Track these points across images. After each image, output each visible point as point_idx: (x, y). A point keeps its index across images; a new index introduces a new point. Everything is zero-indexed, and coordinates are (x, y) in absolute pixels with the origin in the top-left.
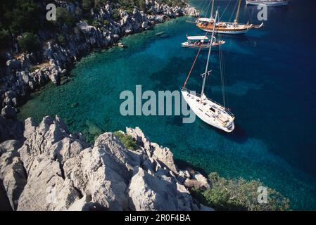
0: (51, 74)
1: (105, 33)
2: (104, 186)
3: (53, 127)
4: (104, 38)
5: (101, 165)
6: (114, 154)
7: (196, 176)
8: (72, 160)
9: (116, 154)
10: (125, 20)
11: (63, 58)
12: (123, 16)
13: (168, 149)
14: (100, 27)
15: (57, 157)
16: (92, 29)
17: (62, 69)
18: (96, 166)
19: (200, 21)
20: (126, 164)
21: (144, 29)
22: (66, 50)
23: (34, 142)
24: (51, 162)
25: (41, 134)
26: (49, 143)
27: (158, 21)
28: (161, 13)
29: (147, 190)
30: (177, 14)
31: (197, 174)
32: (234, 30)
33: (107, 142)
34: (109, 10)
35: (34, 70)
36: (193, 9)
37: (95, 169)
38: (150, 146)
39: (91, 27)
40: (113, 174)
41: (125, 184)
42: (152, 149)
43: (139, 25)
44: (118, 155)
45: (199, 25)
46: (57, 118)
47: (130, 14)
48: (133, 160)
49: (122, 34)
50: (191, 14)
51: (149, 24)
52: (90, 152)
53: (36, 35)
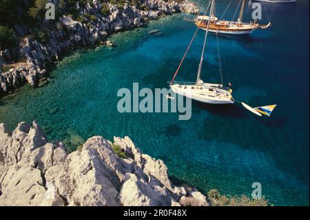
0: (28, 74)
1: (91, 30)
2: (94, 190)
3: (32, 133)
4: (90, 35)
5: (91, 169)
6: (104, 160)
7: (193, 194)
8: (54, 168)
9: (106, 160)
10: (115, 16)
11: (42, 57)
12: (113, 11)
13: (161, 162)
14: (86, 22)
15: (38, 164)
16: (77, 25)
17: (41, 70)
18: (85, 169)
19: (199, 20)
20: (117, 171)
21: (136, 27)
22: (47, 47)
23: (9, 149)
24: (32, 170)
25: (18, 140)
26: (27, 150)
27: (152, 18)
28: (155, 9)
29: (140, 195)
30: (174, 10)
31: (194, 191)
32: (238, 30)
33: (97, 147)
34: (97, 4)
35: (7, 69)
36: (191, 5)
37: (85, 172)
38: (141, 158)
39: (76, 22)
40: (103, 179)
41: (116, 191)
42: (143, 161)
43: (130, 21)
44: (108, 160)
45: (198, 23)
46: (34, 124)
47: (121, 9)
48: (124, 167)
49: (111, 31)
50: (189, 11)
51: (142, 20)
52: (79, 154)
53: (12, 30)
